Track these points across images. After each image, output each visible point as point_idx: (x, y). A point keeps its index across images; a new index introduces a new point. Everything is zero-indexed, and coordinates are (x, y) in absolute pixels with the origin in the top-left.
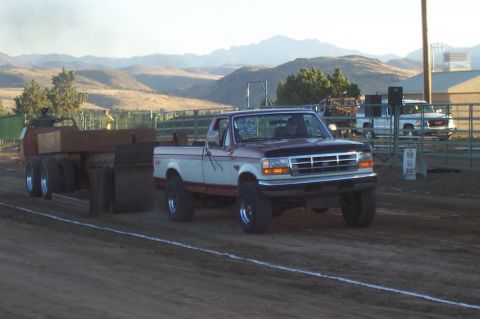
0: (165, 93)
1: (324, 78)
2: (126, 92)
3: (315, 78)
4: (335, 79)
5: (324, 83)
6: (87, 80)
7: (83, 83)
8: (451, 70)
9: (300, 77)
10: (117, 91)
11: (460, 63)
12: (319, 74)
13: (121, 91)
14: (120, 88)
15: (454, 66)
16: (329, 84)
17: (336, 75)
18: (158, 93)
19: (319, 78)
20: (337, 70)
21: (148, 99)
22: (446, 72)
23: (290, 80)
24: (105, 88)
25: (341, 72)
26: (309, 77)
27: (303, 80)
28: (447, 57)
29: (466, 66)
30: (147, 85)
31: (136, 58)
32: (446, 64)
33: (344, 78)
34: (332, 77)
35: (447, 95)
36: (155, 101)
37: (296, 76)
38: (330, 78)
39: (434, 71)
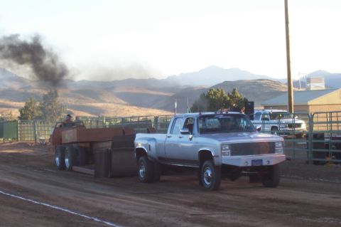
0: (136, 105)
1: (226, 95)
2: (109, 104)
3: (219, 95)
4: (233, 96)
5: (225, 98)
6: (83, 97)
7: (80, 98)
8: (312, 89)
9: (209, 94)
10: (103, 104)
11: (317, 84)
12: (222, 92)
13: (106, 104)
14: (105, 102)
15: (314, 87)
16: (228, 99)
17: (234, 93)
18: (130, 105)
19: (222, 94)
20: (234, 90)
21: (123, 109)
22: (308, 90)
23: (202, 96)
24: (95, 102)
25: (237, 91)
26: (215, 93)
27: (211, 96)
28: (309, 80)
29: (322, 86)
30: (123, 100)
32: (308, 85)
33: (239, 95)
34: (231, 94)
35: (308, 106)
36: (128, 111)
37: (206, 94)
38: (229, 95)
39: (300, 90)
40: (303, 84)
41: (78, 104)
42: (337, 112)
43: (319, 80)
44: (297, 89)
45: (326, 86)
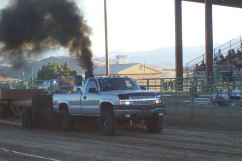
1: (60, 67)
3: (55, 67)
4: (65, 67)
5: (60, 69)
8: (120, 63)
9: (49, 66)
11: (124, 60)
15: (121, 62)
16: (62, 70)
17: (66, 65)
19: (58, 66)
20: (66, 63)
22: (117, 64)
23: (44, 68)
25: (68, 64)
26: (52, 67)
27: (50, 68)
28: (118, 57)
29: (127, 61)
32: (118, 60)
33: (69, 67)
34: (63, 66)
37: (46, 66)
38: (62, 67)
39: (112, 63)
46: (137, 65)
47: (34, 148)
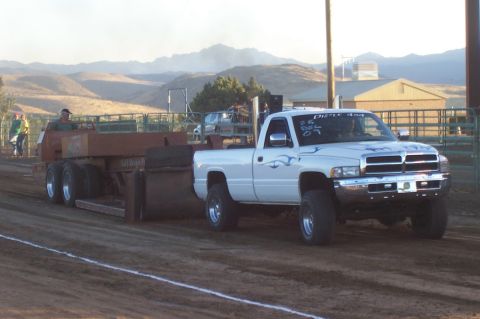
1: (239, 85)
2: (72, 98)
3: (230, 86)
4: (249, 87)
5: (239, 90)
7: (31, 88)
8: (360, 79)
9: (217, 85)
10: (63, 97)
11: (368, 73)
12: (235, 82)
13: (68, 97)
15: (363, 76)
16: (244, 91)
17: (251, 82)
18: (102, 99)
19: (234, 86)
20: (252, 78)
21: (93, 104)
22: (355, 81)
23: (207, 87)
25: (255, 81)
26: (225, 83)
27: (219, 88)
28: (356, 67)
29: (374, 75)
30: (92, 91)
31: (82, 65)
32: (355, 73)
33: (258, 86)
34: (247, 84)
35: (355, 102)
36: (99, 106)
37: (213, 84)
38: (244, 86)
39: (344, 80)
40: (348, 73)
41: (27, 96)
42: (396, 111)
43: (370, 67)
44: (339, 79)
45: (379, 75)
46: (393, 82)
47: (129, 252)
